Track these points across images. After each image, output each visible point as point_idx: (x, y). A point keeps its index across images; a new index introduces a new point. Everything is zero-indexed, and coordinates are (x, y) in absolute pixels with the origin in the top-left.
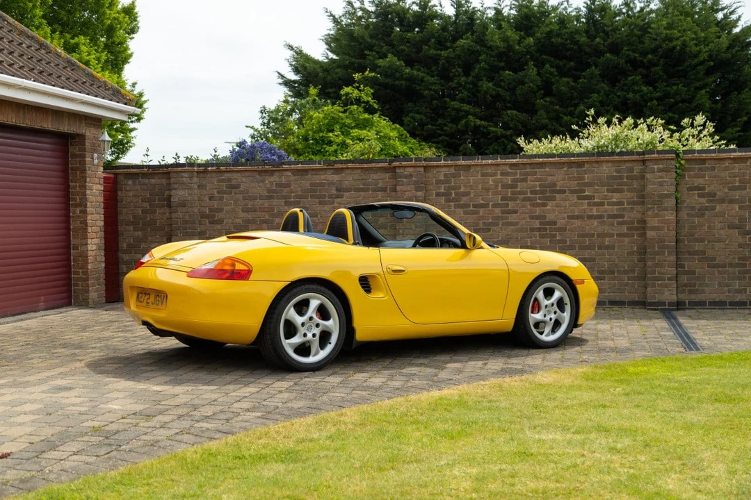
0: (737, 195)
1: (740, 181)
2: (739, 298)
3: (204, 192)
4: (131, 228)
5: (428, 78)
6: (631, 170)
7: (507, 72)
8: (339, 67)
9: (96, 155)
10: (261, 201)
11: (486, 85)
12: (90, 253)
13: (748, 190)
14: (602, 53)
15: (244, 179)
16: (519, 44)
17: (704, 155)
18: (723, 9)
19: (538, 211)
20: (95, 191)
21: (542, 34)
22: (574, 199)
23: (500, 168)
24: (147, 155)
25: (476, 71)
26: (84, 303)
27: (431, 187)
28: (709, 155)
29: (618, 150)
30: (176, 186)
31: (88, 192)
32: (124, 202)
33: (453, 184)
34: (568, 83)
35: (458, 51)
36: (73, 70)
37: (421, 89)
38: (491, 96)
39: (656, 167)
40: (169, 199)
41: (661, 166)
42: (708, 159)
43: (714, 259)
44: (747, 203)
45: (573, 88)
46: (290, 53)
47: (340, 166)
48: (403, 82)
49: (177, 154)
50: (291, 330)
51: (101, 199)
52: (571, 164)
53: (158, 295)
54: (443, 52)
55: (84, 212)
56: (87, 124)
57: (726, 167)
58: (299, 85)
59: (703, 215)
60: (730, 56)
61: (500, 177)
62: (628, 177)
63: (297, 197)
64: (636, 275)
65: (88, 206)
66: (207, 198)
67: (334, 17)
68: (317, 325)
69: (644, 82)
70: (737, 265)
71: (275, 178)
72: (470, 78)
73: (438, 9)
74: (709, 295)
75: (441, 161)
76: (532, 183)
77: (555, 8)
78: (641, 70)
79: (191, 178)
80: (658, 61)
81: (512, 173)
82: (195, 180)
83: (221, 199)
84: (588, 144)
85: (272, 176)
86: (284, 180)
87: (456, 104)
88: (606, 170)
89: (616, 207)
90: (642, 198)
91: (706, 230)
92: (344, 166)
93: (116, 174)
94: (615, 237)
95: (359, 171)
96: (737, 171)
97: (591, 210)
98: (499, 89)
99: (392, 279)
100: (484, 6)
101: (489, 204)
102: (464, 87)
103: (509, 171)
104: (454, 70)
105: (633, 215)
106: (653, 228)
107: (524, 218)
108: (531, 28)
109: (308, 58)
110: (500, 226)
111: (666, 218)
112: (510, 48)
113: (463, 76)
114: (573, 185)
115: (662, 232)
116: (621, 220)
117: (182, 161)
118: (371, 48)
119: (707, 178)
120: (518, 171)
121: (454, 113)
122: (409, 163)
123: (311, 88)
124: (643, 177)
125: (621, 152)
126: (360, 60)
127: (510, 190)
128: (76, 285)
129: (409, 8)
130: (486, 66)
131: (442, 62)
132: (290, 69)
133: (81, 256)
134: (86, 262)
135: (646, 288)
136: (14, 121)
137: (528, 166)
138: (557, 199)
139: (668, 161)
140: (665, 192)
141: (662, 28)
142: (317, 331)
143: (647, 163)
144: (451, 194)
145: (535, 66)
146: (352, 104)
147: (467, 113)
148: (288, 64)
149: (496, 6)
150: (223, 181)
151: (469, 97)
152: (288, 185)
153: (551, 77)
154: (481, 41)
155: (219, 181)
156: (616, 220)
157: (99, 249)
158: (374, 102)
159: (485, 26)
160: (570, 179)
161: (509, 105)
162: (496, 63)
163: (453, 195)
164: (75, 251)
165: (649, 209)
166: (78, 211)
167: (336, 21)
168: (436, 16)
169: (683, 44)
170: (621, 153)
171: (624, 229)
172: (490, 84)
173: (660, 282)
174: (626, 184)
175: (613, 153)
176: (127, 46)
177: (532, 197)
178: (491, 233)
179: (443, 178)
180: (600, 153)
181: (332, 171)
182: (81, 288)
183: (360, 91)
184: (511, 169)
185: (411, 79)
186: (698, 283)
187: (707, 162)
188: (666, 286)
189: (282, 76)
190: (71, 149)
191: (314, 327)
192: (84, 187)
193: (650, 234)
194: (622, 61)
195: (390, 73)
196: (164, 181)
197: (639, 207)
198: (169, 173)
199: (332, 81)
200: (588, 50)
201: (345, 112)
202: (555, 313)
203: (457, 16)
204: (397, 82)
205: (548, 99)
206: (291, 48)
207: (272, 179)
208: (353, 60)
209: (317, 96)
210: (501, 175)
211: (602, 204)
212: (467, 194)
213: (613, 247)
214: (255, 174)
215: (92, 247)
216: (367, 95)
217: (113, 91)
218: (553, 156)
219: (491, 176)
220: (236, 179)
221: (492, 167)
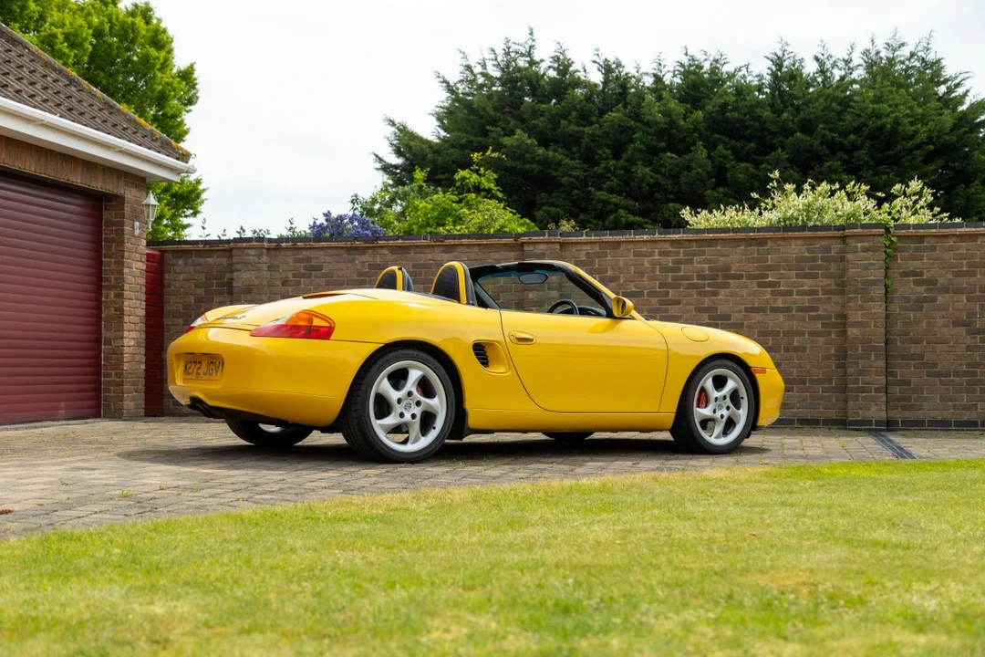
0: (964, 282)
1: (969, 265)
2: (967, 416)
3: (275, 275)
4: (181, 321)
5: (567, 161)
6: (827, 250)
7: (669, 154)
8: (453, 146)
9: (137, 224)
11: (642, 170)
12: (126, 349)
13: (978, 277)
14: (791, 133)
15: (327, 259)
16: (684, 119)
17: (922, 231)
18: (945, 81)
19: (707, 301)
20: (135, 271)
21: (713, 107)
22: (753, 286)
23: (658, 246)
24: (203, 228)
25: (629, 152)
26: (117, 415)
28: (928, 231)
29: (811, 224)
30: (239, 267)
31: (126, 270)
32: (173, 288)
33: (597, 266)
34: (747, 169)
35: (607, 126)
36: (111, 113)
37: (557, 176)
38: (648, 184)
39: (859, 245)
40: (230, 284)
41: (866, 244)
42: (927, 236)
43: (935, 365)
44: (978, 294)
45: (753, 176)
46: (391, 130)
47: (452, 242)
48: (535, 166)
49: (242, 228)
50: (384, 407)
51: (142, 281)
52: (750, 242)
53: (212, 362)
54: (586, 129)
55: (120, 296)
56: (127, 184)
57: (949, 247)
58: (401, 171)
59: (920, 308)
60: (954, 138)
61: (657, 257)
62: (823, 259)
64: (833, 385)
65: (125, 288)
66: (279, 283)
67: (448, 83)
68: (418, 403)
69: (844, 170)
70: (965, 374)
71: (368, 258)
72: (622, 162)
73: (581, 75)
74: (928, 411)
75: (582, 236)
76: (700, 265)
77: (731, 76)
78: (840, 154)
79: (259, 256)
80: (863, 143)
81: (673, 252)
82: (265, 259)
83: (298, 283)
84: (771, 217)
85: (364, 254)
86: (379, 260)
87: (602, 195)
88: (795, 249)
89: (807, 297)
90: (842, 286)
91: (925, 327)
92: (457, 242)
93: (163, 252)
94: (807, 336)
95: (476, 249)
96: (965, 251)
97: (775, 300)
98: (659, 176)
99: (516, 350)
100: (640, 72)
101: (643, 292)
102: (613, 173)
103: (670, 249)
104: (600, 152)
105: (830, 307)
106: (856, 325)
107: (689, 311)
108: (699, 100)
109: (413, 136)
111: (873, 311)
112: (672, 124)
113: (613, 159)
114: (753, 268)
115: (868, 329)
116: (814, 313)
117: (249, 234)
118: (494, 122)
119: (925, 261)
120: (682, 250)
121: (600, 206)
122: (541, 238)
123: (417, 171)
124: (842, 259)
125: (815, 226)
126: (480, 138)
127: (670, 274)
128: (107, 391)
129: (544, 74)
130: (642, 147)
131: (585, 140)
132: (390, 149)
133: (115, 353)
134: (121, 362)
135: (846, 402)
136: (33, 169)
137: (694, 244)
138: (732, 286)
139: (876, 237)
140: (872, 278)
141: (868, 101)
142: (418, 411)
143: (848, 241)
145: (705, 147)
146: (469, 191)
147: (617, 206)
148: (387, 143)
149: (655, 72)
150: (300, 261)
151: (620, 186)
152: (384, 267)
153: (725, 161)
154: (636, 116)
155: (296, 261)
156: (807, 314)
157: (138, 345)
158: (498, 190)
159: (640, 96)
160: (748, 261)
161: (671, 196)
162: (655, 143)
164: (107, 347)
165: (850, 300)
166: (112, 294)
167: (450, 89)
168: (577, 83)
169: (894, 122)
170: (815, 228)
171: (818, 326)
172: (647, 170)
173: (864, 395)
174: (820, 268)
175: (803, 228)
176: (182, 121)
177: (699, 284)
179: (584, 259)
180: (787, 228)
181: (441, 249)
182: (113, 394)
183: (480, 175)
184: (672, 247)
185: (546, 163)
186: (914, 396)
187: (926, 240)
188: (872, 399)
189: (381, 160)
190: (105, 215)
191: (413, 405)
192: (120, 263)
193: (852, 332)
194: (817, 142)
195: (518, 154)
196: (224, 261)
197: (837, 298)
198: (230, 250)
199: (445, 165)
200: (772, 128)
201: (460, 201)
202: (728, 408)
203: (605, 83)
204: (527, 166)
205: (721, 189)
206: (392, 123)
207: (363, 258)
208: (471, 138)
209: (424, 181)
210: (660, 255)
211: (789, 293)
212: (615, 279)
213: (804, 349)
214: (342, 251)
215: (129, 342)
216: (488, 180)
217: (162, 143)
218: (726, 230)
219: (646, 256)
220: (317, 258)
221: (648, 244)
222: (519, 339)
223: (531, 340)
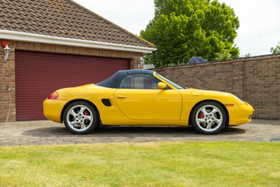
3: (175, 76)
9: (139, 65)
10: (190, 78)
15: (185, 71)
27: (247, 69)
30: (166, 74)
33: (255, 68)
56: (135, 55)
61: (274, 63)
63: (202, 76)
66: (175, 78)
71: (194, 70)
82: (171, 72)
83: (179, 78)
85: (194, 69)
86: (197, 70)
95: (221, 65)
99: (118, 101)
101: (270, 75)
103: (278, 60)
110: (275, 85)
122: (237, 60)
136: (98, 55)
144: (255, 72)
152: (198, 72)
155: (179, 72)
163: (255, 73)
178: (271, 88)
179: (251, 65)
181: (212, 66)
184: (279, 59)
190: (131, 63)
191: (82, 118)
202: (213, 119)
210: (275, 62)
212: (261, 71)
214: (189, 68)
217: (146, 43)
219: (270, 63)
220: (183, 71)
221: (271, 59)
222: (119, 97)
223: (125, 98)
